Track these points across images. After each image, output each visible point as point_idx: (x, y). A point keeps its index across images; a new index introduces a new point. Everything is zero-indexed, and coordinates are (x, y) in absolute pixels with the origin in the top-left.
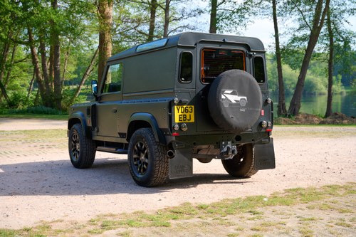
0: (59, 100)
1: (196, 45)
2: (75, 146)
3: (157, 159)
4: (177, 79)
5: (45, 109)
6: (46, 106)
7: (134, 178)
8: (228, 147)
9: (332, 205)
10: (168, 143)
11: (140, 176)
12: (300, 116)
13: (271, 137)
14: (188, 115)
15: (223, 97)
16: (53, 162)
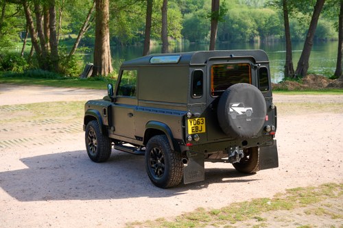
0: (56, 62)
1: (206, 63)
2: (92, 141)
3: (173, 165)
4: (189, 95)
5: (43, 72)
6: (43, 68)
7: (151, 179)
8: (236, 153)
9: (326, 209)
10: (182, 151)
11: (157, 178)
12: (308, 78)
13: (274, 139)
14: (199, 126)
15: (231, 110)
16: (69, 153)
